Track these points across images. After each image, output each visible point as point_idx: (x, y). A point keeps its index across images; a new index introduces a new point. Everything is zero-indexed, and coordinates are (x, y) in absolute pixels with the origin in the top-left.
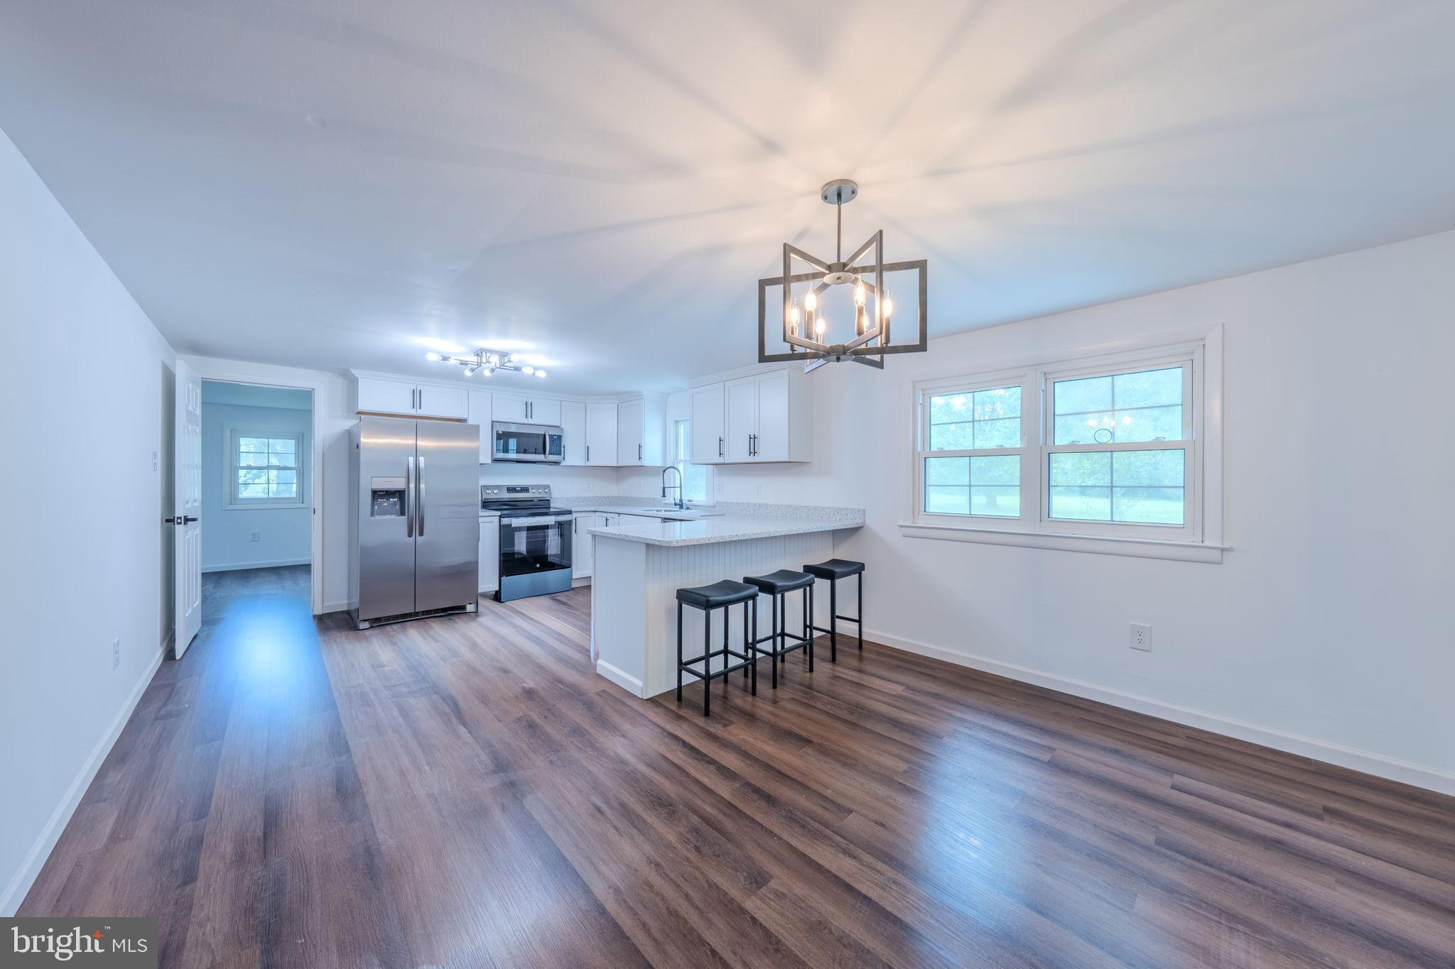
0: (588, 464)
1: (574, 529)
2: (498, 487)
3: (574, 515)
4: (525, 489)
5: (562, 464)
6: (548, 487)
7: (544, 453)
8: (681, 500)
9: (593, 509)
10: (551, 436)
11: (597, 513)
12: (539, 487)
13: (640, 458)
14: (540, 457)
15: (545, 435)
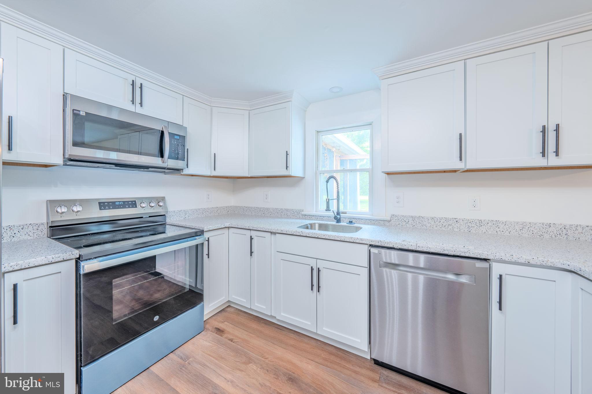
0: (214, 174)
1: (205, 252)
2: (82, 202)
3: (206, 235)
4: (133, 204)
5: (186, 172)
6: (163, 199)
7: (162, 156)
8: (338, 213)
9: (227, 225)
10: (171, 135)
11: (231, 230)
12: (150, 200)
13: (287, 167)
14: (157, 161)
15: (162, 133)
